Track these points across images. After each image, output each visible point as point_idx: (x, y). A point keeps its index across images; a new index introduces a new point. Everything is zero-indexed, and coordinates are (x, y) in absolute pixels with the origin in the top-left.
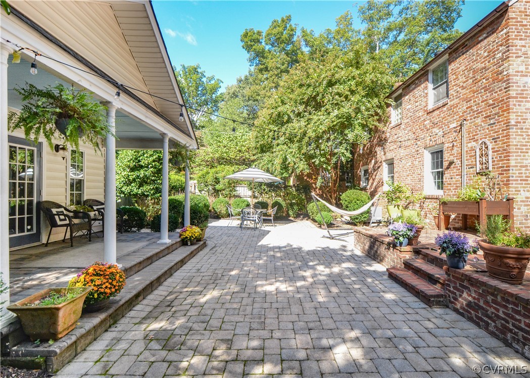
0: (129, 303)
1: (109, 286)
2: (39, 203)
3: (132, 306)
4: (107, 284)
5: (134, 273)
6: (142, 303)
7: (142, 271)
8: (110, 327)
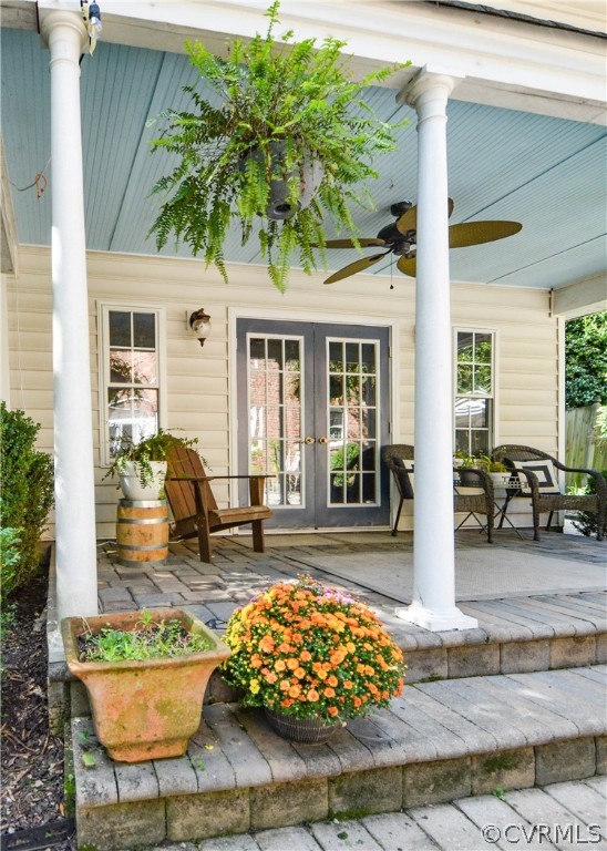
0: (440, 771)
1: (300, 674)
2: (384, 449)
3: (460, 790)
4: (292, 664)
5: (542, 664)
6: (514, 798)
7: (585, 671)
8: (329, 818)
